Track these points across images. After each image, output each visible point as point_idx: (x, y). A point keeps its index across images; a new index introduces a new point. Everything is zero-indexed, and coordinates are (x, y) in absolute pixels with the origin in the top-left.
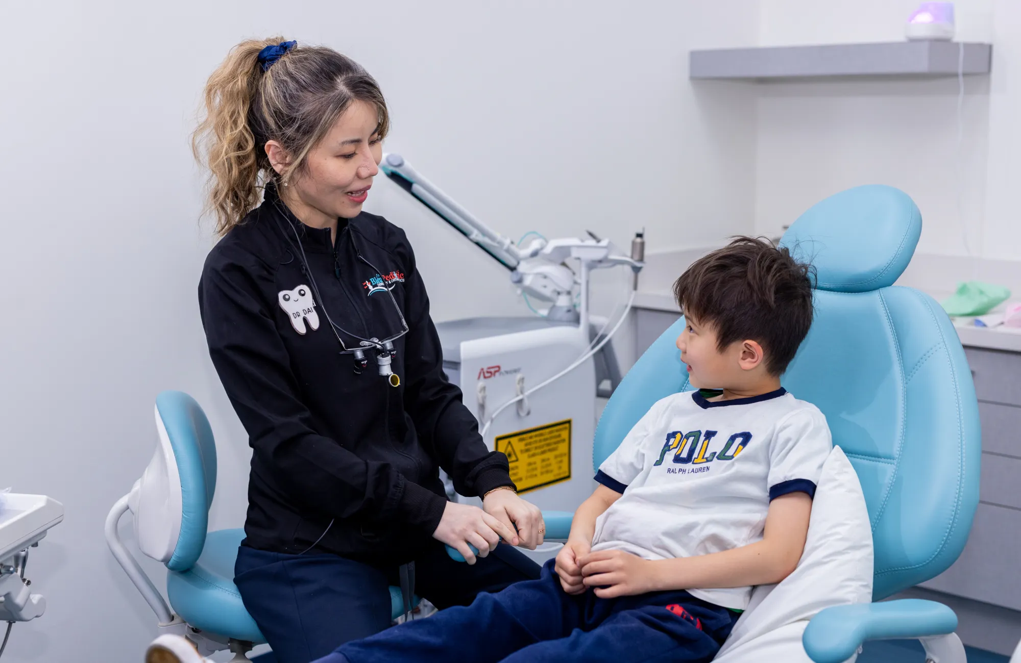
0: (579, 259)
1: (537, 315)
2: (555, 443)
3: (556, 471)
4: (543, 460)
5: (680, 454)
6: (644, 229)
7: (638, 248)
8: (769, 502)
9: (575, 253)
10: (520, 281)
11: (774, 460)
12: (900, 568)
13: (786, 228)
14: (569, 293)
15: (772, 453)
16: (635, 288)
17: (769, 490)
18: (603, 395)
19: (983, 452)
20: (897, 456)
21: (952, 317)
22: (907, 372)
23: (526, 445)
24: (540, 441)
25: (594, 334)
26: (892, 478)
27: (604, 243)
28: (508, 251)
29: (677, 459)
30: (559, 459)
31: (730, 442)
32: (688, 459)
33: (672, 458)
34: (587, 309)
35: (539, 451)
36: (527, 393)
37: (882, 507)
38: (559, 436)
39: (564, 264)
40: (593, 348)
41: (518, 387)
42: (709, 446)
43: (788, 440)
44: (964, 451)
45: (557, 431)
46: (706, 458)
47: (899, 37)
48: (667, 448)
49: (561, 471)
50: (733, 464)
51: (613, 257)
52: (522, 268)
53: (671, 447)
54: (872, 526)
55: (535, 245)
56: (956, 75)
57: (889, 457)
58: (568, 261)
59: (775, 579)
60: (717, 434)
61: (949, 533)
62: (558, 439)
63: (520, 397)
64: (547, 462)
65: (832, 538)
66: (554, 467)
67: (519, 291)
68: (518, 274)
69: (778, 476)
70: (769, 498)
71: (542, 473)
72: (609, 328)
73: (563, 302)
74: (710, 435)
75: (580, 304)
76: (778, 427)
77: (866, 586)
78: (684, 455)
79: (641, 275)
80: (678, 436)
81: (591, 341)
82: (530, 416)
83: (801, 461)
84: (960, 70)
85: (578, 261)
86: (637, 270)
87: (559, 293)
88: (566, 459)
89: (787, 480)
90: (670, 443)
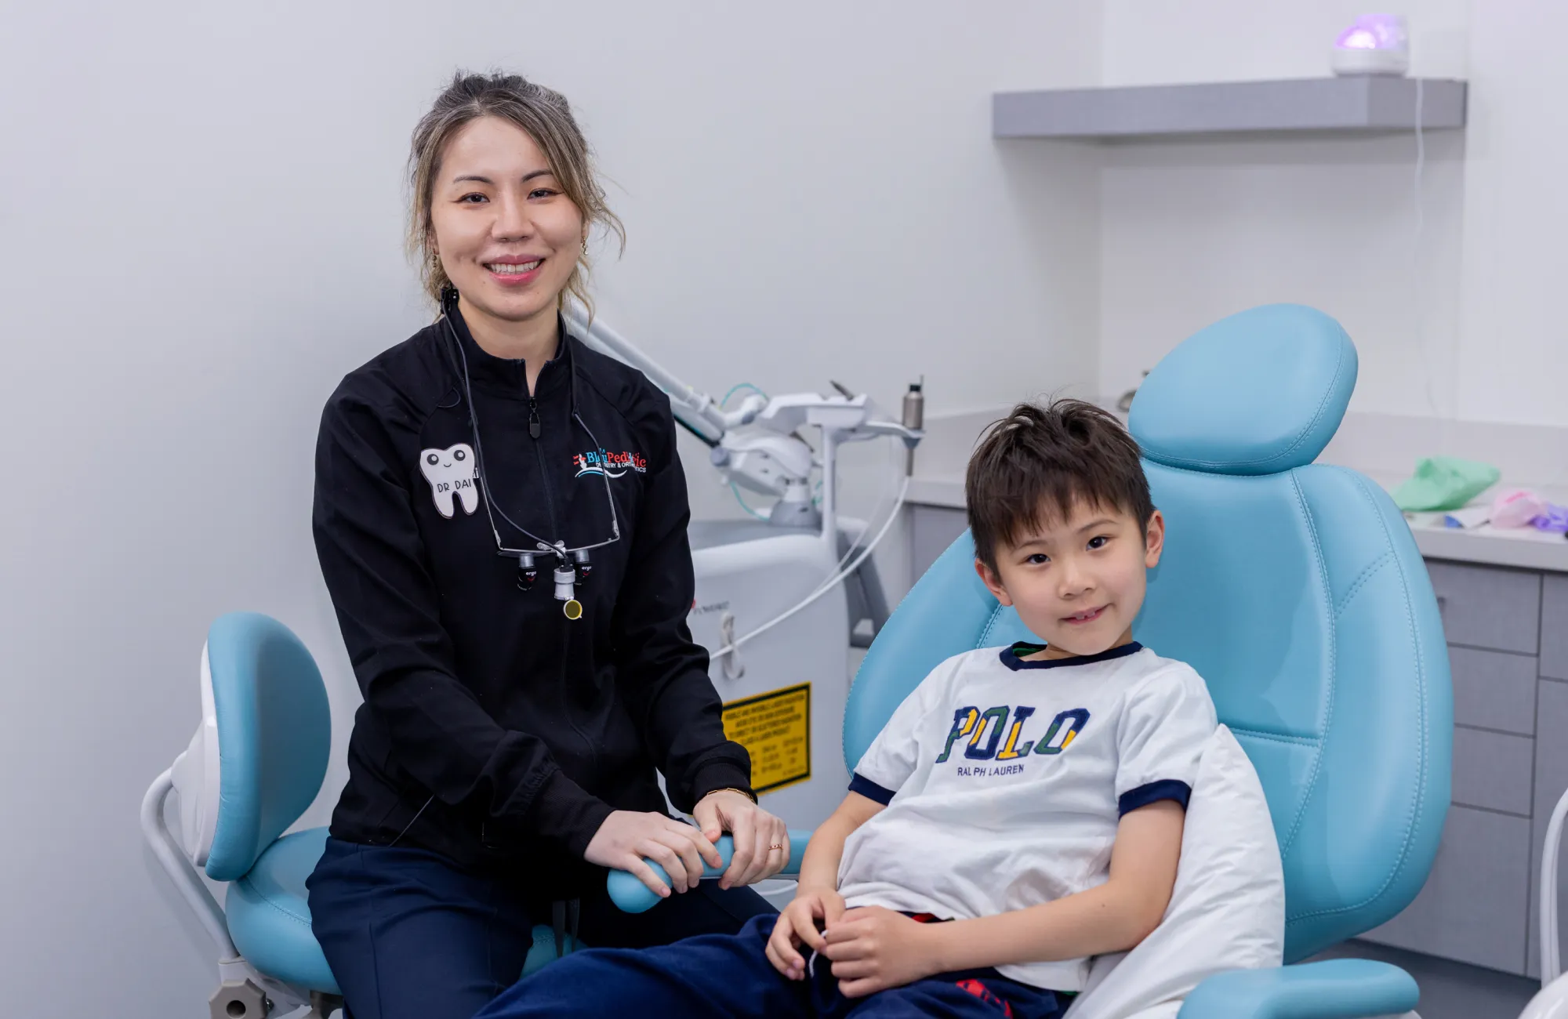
0: (819, 426)
1: (754, 517)
2: (785, 721)
3: (787, 767)
4: (766, 749)
5: (976, 744)
6: (922, 378)
7: (913, 407)
8: (1117, 818)
9: (813, 418)
10: (725, 463)
11: (1125, 753)
12: (1328, 911)
13: (1146, 374)
14: (804, 481)
15: (1121, 740)
16: (910, 472)
17: (1117, 800)
18: (859, 643)
19: (1457, 725)
20: (1322, 734)
21: (1407, 513)
22: (1337, 599)
23: (738, 725)
24: (761, 718)
25: (844, 546)
26: (1314, 768)
27: (859, 401)
28: (706, 415)
29: (972, 752)
30: (791, 747)
31: (1056, 725)
32: (989, 753)
33: (964, 749)
34: (833, 507)
35: (759, 734)
36: (738, 642)
37: (1300, 815)
38: (791, 709)
39: (795, 435)
40: (843, 568)
41: (724, 633)
42: (1022, 731)
43: (1145, 720)
44: (1426, 723)
45: (788, 701)
46: (1018, 751)
47: (1321, 69)
48: (955, 734)
49: (796, 765)
50: (1061, 761)
51: (873, 422)
52: (729, 442)
53: (962, 733)
54: (1281, 850)
55: (749, 405)
56: (1410, 131)
57: (1312, 736)
58: (801, 430)
59: (1125, 945)
60: (1035, 712)
61: (1405, 853)
62: (790, 715)
63: (728, 649)
64: (773, 752)
65: (1218, 872)
66: (784, 759)
67: (724, 480)
68: (721, 451)
69: (1131, 776)
70: (1118, 813)
71: (764, 770)
72: (869, 536)
73: (794, 495)
74: (1023, 713)
75: (822, 498)
76: (1129, 699)
77: (1272, 946)
78: (983, 745)
79: (917, 451)
80: (973, 714)
81: (840, 557)
82: (742, 679)
83: (1166, 754)
84: (1419, 123)
85: (818, 430)
86: (912, 443)
87: (788, 482)
88: (802, 746)
89: (1146, 783)
90: (960, 726)
